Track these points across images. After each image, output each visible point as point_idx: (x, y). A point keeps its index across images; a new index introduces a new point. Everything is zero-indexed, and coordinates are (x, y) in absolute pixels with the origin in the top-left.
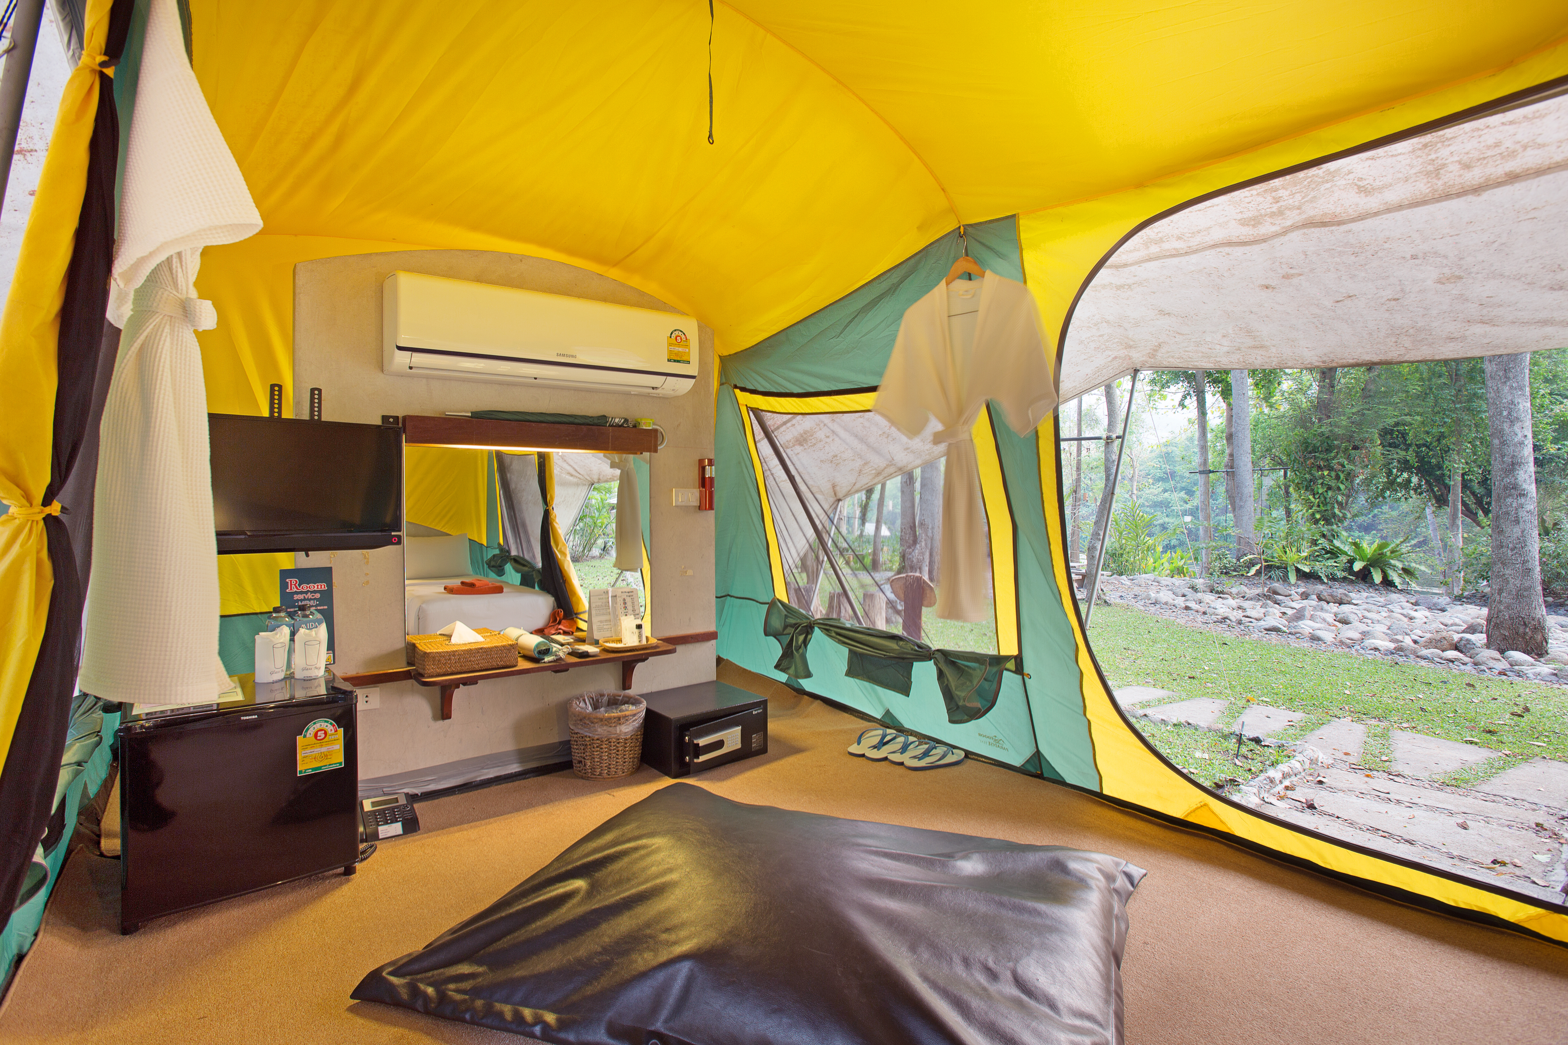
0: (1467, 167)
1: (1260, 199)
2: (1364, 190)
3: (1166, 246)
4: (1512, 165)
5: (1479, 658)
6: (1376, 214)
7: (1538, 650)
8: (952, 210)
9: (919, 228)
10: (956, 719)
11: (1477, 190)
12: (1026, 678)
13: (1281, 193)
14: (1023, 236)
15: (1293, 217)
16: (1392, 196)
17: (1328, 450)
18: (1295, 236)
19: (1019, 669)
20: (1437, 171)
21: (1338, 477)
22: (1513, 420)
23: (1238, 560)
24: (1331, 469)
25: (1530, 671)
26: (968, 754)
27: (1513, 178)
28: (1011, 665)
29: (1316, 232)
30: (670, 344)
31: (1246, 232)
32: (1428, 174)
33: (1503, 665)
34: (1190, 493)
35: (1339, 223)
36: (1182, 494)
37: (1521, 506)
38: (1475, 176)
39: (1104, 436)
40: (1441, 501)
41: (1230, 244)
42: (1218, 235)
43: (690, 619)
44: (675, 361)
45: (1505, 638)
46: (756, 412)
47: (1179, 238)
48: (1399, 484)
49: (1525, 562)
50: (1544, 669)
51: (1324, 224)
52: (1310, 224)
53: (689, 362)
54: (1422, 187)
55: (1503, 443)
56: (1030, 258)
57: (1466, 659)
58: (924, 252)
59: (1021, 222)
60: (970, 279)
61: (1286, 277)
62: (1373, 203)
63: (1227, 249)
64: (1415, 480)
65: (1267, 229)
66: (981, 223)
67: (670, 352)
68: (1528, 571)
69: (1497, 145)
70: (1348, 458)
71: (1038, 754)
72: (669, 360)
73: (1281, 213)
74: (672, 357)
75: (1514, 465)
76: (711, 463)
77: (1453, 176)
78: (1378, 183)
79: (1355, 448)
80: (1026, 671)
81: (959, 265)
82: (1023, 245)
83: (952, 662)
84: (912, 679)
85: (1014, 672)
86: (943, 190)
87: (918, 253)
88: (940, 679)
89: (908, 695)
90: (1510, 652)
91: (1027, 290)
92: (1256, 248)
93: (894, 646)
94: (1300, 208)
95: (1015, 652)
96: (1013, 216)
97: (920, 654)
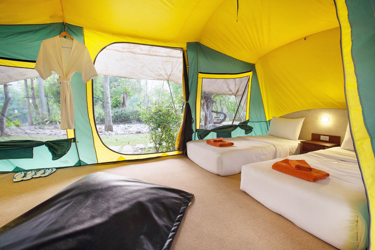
0: (153, 52)
2: (141, 50)
4: (157, 54)
5: (105, 133)
6: (140, 54)
7: (112, 130)
8: (63, 17)
9: (51, 17)
10: (54, 159)
11: (152, 55)
12: (77, 143)
13: (131, 46)
14: (85, 34)
15: (130, 50)
16: (144, 52)
18: (127, 53)
20: (150, 51)
22: (107, 90)
23: (43, 120)
25: (112, 134)
26: (57, 168)
27: (156, 55)
28: (72, 140)
29: (131, 54)
31: (121, 50)
32: (149, 51)
33: (108, 134)
35: (135, 54)
37: (109, 105)
38: (153, 54)
41: (117, 50)
49: (110, 115)
50: (114, 133)
51: (133, 53)
52: (131, 52)
54: (147, 52)
55: (106, 94)
57: (103, 134)
58: (50, 25)
59: (84, 30)
61: (122, 59)
62: (141, 52)
63: (115, 51)
65: (125, 50)
66: (71, 25)
68: (110, 117)
69: (157, 51)
71: (80, 160)
73: (129, 49)
75: (108, 98)
77: (151, 53)
80: (77, 141)
81: (64, 34)
82: (85, 36)
83: (54, 144)
84: (33, 153)
85: (73, 142)
86: (62, 11)
87: (47, 24)
88: (50, 149)
89: (32, 158)
90: (109, 132)
91: (86, 47)
92: (121, 53)
93: (28, 143)
94: (132, 49)
95: (74, 137)
96: (82, 27)
97: (39, 144)
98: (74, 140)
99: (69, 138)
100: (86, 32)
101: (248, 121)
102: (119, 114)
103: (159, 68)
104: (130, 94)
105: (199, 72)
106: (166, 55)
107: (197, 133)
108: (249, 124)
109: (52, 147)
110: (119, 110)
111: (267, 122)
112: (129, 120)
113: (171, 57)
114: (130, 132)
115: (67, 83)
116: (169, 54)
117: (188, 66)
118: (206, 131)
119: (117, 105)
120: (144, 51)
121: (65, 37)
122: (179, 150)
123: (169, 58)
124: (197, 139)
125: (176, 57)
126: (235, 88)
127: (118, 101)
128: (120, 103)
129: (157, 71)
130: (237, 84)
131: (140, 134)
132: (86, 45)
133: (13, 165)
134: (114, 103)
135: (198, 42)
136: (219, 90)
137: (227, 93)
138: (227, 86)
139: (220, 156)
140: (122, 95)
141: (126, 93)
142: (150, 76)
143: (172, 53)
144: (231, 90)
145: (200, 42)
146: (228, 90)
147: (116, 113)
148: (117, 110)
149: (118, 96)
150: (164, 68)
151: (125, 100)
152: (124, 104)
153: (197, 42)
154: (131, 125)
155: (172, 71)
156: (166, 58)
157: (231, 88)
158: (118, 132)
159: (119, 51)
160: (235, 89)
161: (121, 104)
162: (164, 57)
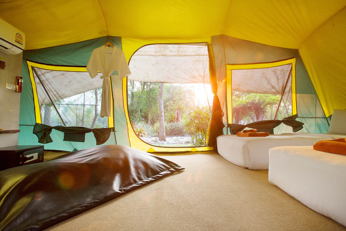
1: (158, 49)
2: (171, 52)
3: (142, 53)
6: (171, 56)
7: (165, 140)
8: (107, 32)
9: (99, 33)
10: (98, 144)
11: (182, 56)
13: (161, 48)
15: (161, 53)
16: (174, 54)
17: (132, 112)
18: (160, 56)
19: (114, 130)
20: (178, 52)
21: (134, 117)
24: (133, 116)
27: (185, 56)
28: (112, 130)
29: (163, 57)
30: (16, 37)
31: (154, 54)
33: (161, 143)
34: (104, 123)
35: (166, 56)
36: (102, 124)
37: (163, 118)
38: (182, 54)
39: (95, 104)
40: (147, 123)
42: (150, 53)
43: (10, 126)
44: (18, 42)
45: (161, 139)
46: (33, 68)
47: (144, 52)
48: (141, 120)
52: (163, 55)
53: (22, 45)
56: (124, 46)
57: (157, 143)
58: (99, 38)
59: (122, 39)
60: (109, 47)
61: (157, 64)
62: (171, 54)
63: (150, 56)
64: (143, 119)
65: (158, 54)
66: (113, 37)
67: (16, 39)
68: (164, 128)
69: (185, 50)
70: (136, 113)
72: (16, 41)
74: (17, 41)
75: (162, 112)
76: (21, 78)
78: (172, 51)
79: (136, 112)
80: (115, 131)
81: (108, 43)
82: (122, 43)
83: (99, 131)
84: (85, 138)
85: (113, 131)
86: (107, 27)
87: (97, 38)
88: (95, 135)
89: (84, 142)
90: (162, 141)
91: (123, 52)
92: (155, 57)
93: (81, 129)
94: (163, 52)
95: (113, 127)
96: (121, 37)
97: (89, 131)
98: (113, 128)
99: (109, 127)
100: (124, 41)
101: (296, 116)
102: (173, 128)
103: (191, 69)
104: (183, 110)
105: (226, 64)
106: (194, 54)
107: (229, 128)
108: (297, 119)
109: (97, 134)
110: (174, 124)
111: (326, 118)
112: (182, 134)
113: (200, 55)
114: (180, 142)
115: (107, 80)
116: (198, 53)
117: (214, 59)
118: (240, 126)
119: (172, 120)
120: (173, 52)
121: (109, 46)
122: (209, 145)
123: (198, 57)
124: (229, 133)
125: (204, 55)
126: (278, 83)
127: (173, 116)
128: (174, 118)
129: (190, 73)
130: (279, 78)
131: (189, 144)
132: (123, 50)
133: (73, 146)
134: (169, 118)
135: (224, 35)
136: (259, 88)
137: (270, 92)
138: (267, 81)
139: (246, 143)
140: (176, 112)
141: (180, 110)
142: (184, 79)
143: (200, 51)
144: (273, 87)
145: (225, 34)
146: (270, 87)
147: (171, 126)
148: (172, 124)
149: (173, 112)
150: (196, 69)
151: (179, 116)
152: (178, 119)
153: (222, 35)
154: (183, 137)
155: (205, 72)
156: (195, 57)
157: (273, 84)
158: (169, 142)
159: (153, 56)
160: (279, 85)
161: (176, 120)
162: (194, 57)
